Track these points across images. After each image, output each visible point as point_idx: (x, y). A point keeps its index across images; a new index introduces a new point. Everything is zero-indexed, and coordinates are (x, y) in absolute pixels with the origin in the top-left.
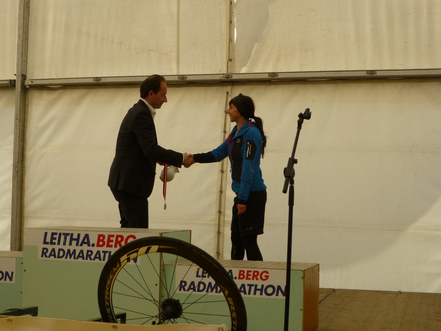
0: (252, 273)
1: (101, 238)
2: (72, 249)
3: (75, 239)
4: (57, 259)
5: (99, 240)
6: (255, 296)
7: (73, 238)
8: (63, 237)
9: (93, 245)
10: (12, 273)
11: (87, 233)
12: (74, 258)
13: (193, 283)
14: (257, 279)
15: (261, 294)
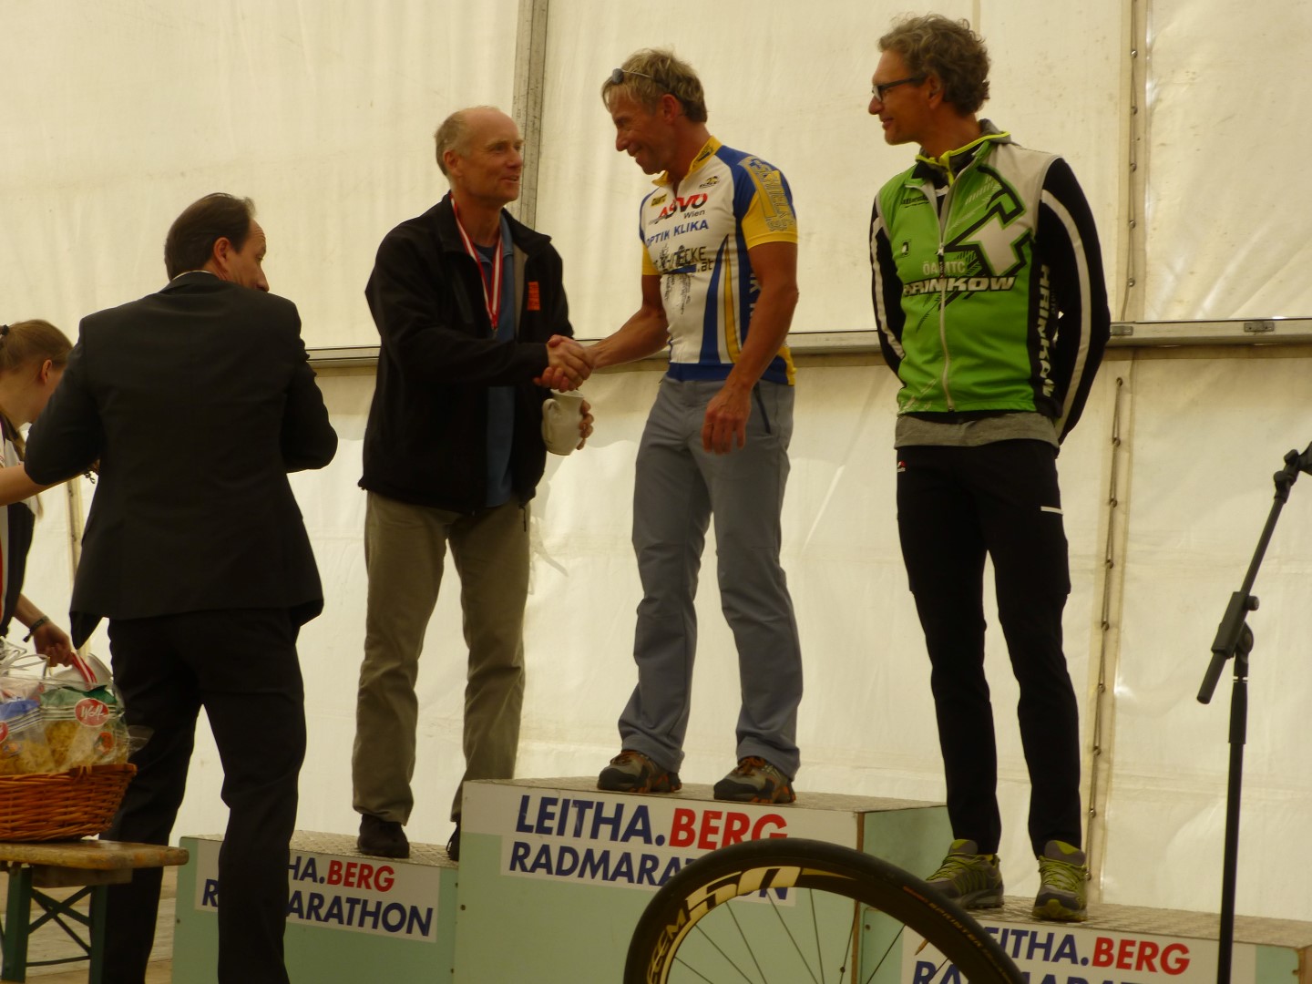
0: (1135, 950)
1: (684, 820)
2: (598, 848)
3: (607, 821)
4: (554, 878)
5: (677, 826)
7: (604, 815)
8: (573, 813)
9: (660, 840)
10: (430, 911)
11: (643, 802)
12: (605, 877)
14: (1152, 968)
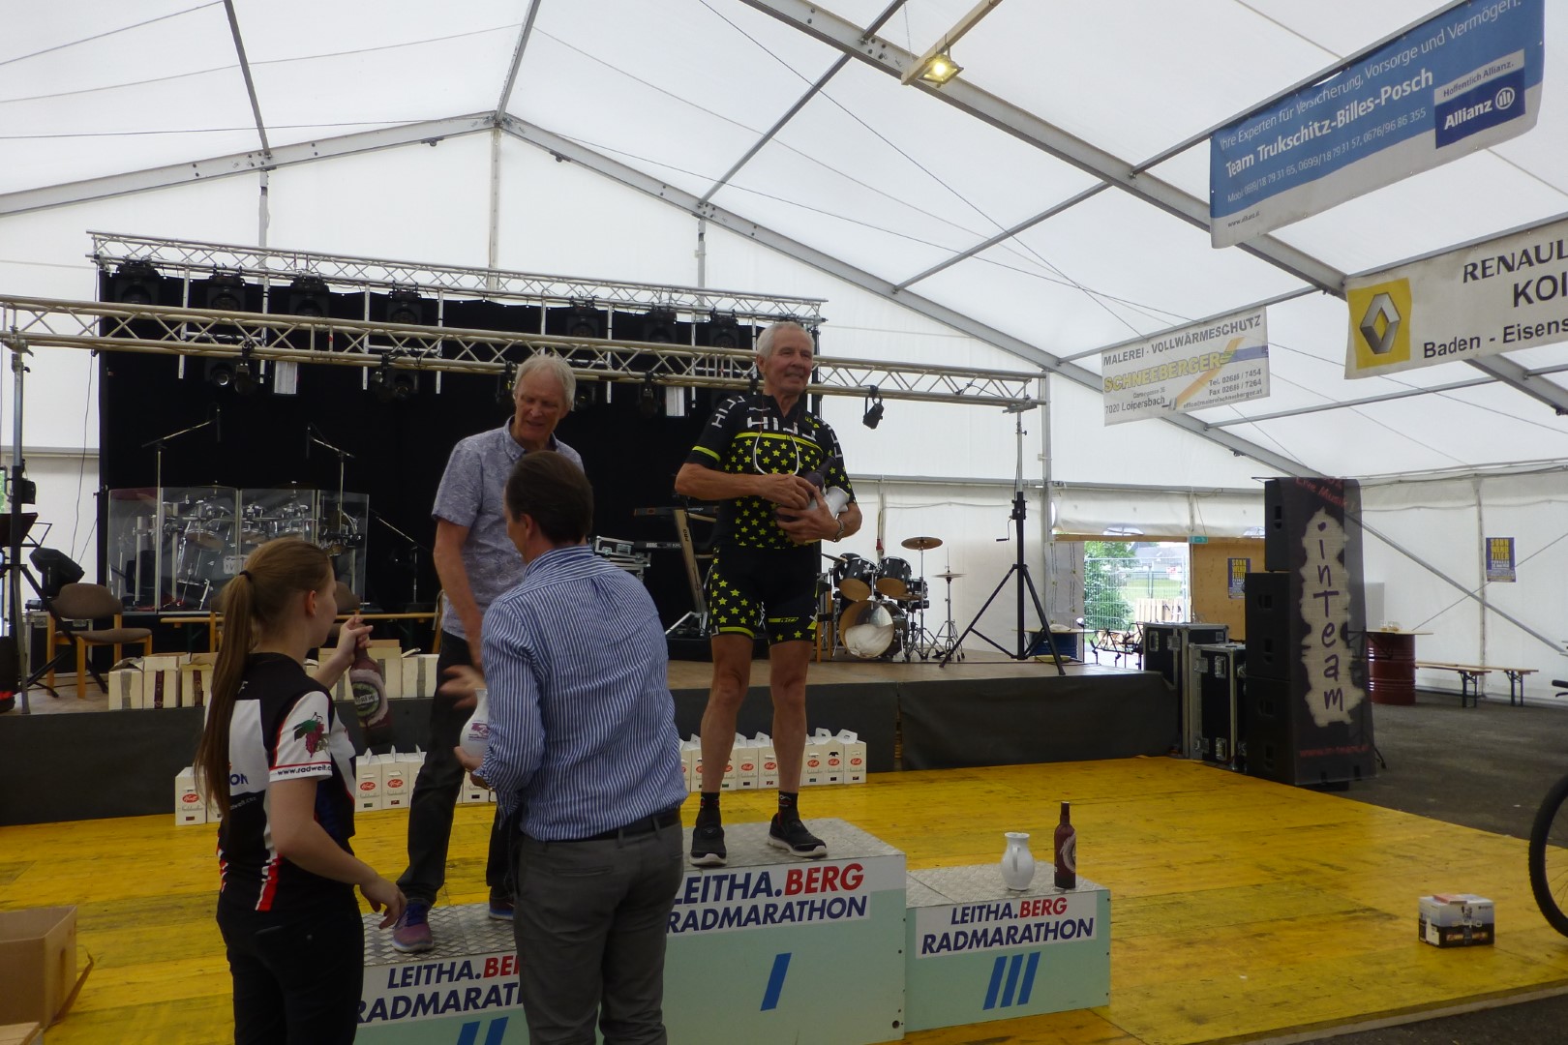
0: (1040, 905)
1: (795, 877)
2: (733, 907)
3: (739, 887)
4: (700, 932)
5: (790, 882)
6: (1046, 942)
7: (736, 883)
8: (713, 885)
9: (778, 893)
11: (765, 869)
12: (739, 925)
13: (946, 936)
14: (1049, 913)
15: (1055, 938)
